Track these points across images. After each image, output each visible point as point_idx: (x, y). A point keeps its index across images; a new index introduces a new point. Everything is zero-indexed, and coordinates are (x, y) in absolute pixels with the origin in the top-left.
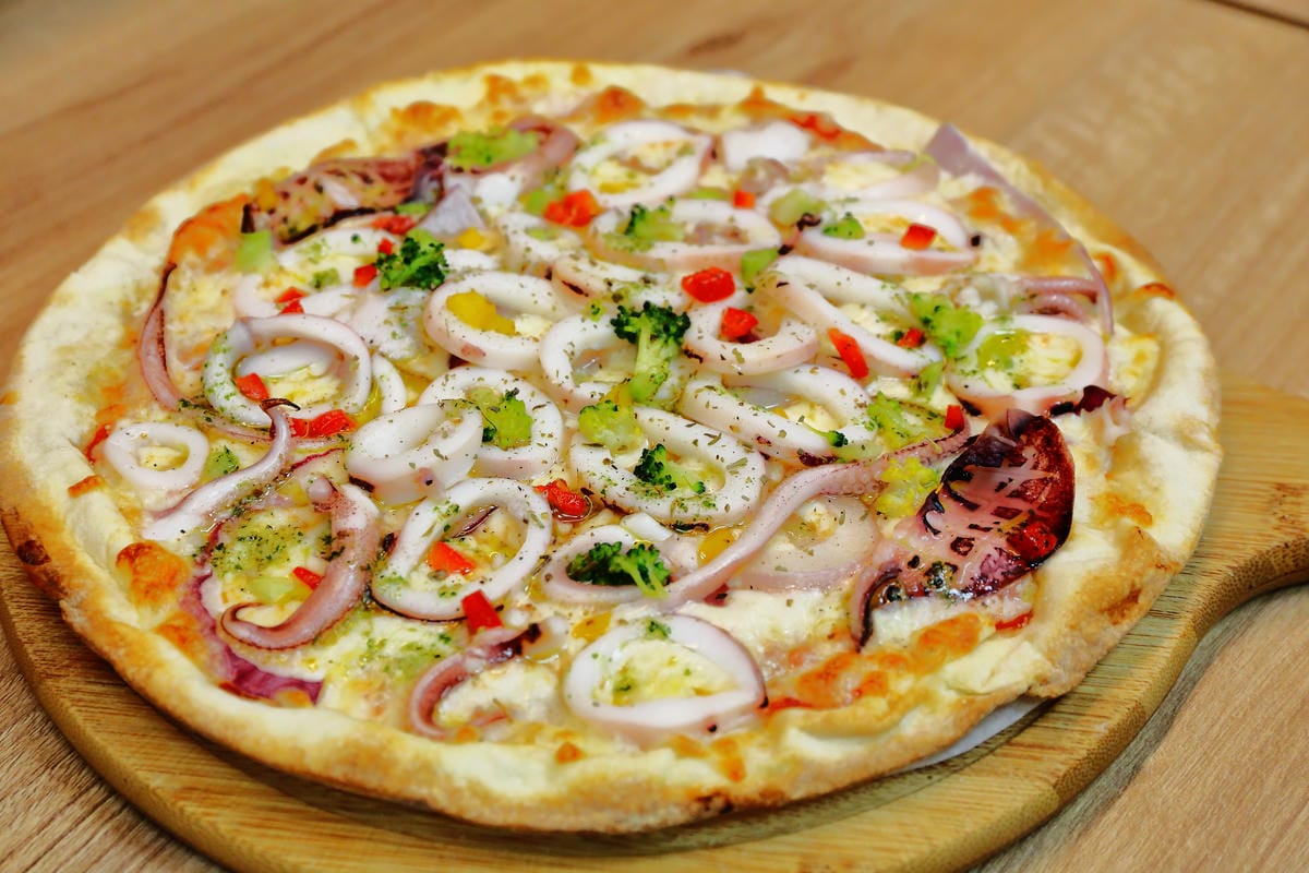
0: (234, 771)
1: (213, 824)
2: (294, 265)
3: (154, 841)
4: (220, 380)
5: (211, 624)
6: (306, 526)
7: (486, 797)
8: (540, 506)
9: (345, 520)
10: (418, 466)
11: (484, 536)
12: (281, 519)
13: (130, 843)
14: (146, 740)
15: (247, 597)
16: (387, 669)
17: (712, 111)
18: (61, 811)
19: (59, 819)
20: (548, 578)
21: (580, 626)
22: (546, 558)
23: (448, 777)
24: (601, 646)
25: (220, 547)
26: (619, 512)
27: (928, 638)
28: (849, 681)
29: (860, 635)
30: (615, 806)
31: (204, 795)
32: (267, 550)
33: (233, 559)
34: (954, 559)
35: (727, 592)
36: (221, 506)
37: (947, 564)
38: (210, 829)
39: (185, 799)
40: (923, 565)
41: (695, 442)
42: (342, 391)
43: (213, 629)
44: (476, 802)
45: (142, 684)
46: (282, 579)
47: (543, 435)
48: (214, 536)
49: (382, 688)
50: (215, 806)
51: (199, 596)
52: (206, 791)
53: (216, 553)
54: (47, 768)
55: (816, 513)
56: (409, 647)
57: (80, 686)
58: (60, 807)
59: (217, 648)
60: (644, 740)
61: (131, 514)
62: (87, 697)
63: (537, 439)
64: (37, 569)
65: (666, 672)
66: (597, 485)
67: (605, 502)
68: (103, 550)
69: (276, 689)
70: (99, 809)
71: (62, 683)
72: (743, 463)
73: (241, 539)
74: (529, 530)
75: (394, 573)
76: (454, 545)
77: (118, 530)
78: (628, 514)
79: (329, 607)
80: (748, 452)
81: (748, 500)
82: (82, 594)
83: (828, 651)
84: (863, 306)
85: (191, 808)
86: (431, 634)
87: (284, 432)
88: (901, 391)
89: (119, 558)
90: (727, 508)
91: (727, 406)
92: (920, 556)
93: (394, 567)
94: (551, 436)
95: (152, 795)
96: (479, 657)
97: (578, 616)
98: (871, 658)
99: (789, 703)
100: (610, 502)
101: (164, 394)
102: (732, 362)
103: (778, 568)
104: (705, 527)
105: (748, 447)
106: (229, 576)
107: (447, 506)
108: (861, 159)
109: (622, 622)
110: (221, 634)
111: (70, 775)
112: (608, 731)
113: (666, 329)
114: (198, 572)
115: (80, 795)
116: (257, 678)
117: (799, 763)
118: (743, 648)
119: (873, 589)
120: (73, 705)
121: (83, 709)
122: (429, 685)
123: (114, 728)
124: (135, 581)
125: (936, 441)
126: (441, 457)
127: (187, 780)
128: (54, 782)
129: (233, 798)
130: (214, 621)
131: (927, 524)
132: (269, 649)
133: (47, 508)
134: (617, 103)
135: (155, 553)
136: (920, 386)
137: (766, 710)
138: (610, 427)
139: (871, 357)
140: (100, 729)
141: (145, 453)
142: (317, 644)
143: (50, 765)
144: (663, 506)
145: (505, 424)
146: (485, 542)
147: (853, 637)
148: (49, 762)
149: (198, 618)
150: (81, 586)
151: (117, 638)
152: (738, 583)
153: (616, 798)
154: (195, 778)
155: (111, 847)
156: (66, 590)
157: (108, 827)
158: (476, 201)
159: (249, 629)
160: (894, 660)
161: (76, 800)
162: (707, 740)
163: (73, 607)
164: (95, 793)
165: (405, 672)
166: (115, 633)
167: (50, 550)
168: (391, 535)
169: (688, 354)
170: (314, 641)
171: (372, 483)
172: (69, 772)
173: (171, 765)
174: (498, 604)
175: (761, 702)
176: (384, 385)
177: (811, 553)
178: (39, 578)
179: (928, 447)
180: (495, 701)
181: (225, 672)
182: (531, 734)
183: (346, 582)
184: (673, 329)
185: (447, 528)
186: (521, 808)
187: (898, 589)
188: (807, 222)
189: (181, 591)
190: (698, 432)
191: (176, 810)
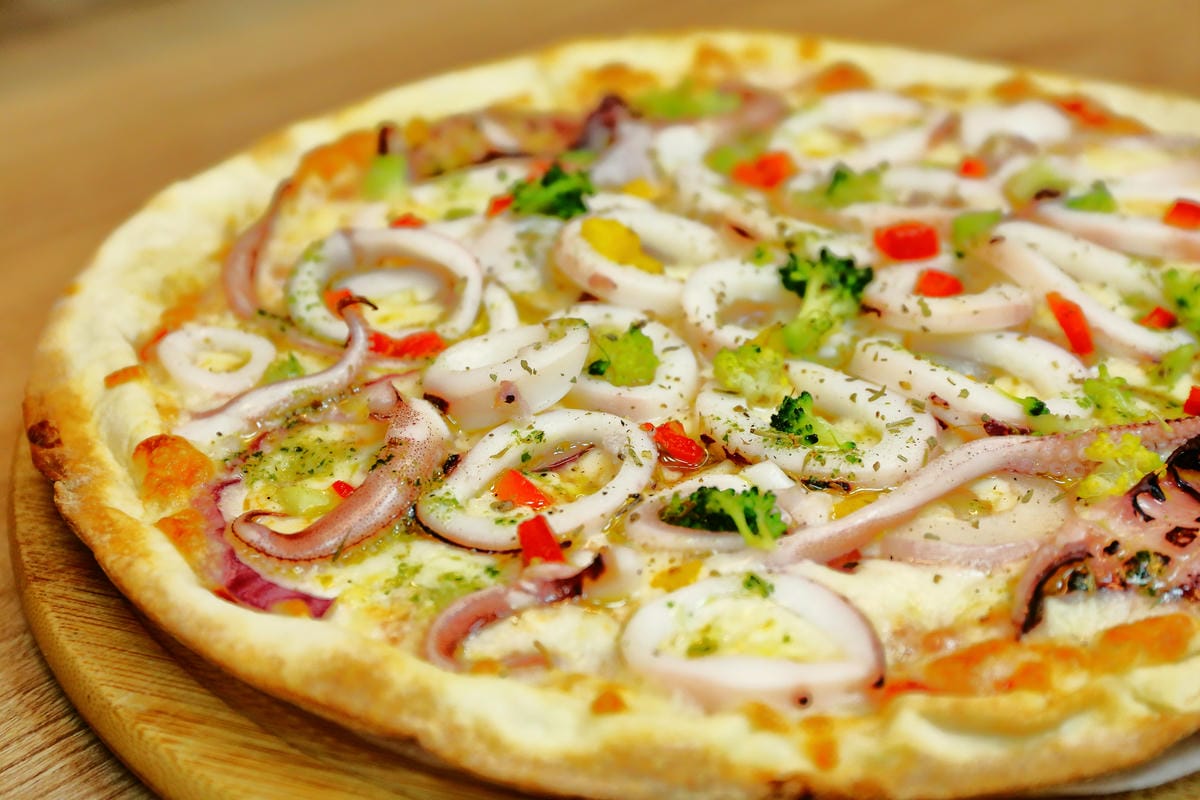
0: (213, 699)
1: (171, 752)
2: (427, 198)
3: (114, 783)
4: (304, 288)
5: (221, 526)
6: (362, 442)
7: (495, 744)
8: (644, 444)
9: (402, 429)
10: (500, 378)
11: (572, 475)
12: (335, 433)
13: (86, 781)
14: (123, 656)
15: (270, 507)
16: (415, 599)
17: (959, 94)
18: (19, 739)
19: (15, 745)
20: (634, 518)
21: (662, 575)
22: (637, 497)
23: (451, 712)
24: (682, 596)
25: (259, 454)
26: (739, 460)
27: (1115, 635)
28: (999, 668)
29: (1022, 619)
30: (656, 775)
31: (171, 720)
32: (310, 463)
33: (270, 468)
34: (1168, 549)
35: (859, 561)
36: (270, 414)
37: (1157, 554)
38: (168, 759)
39: (148, 721)
40: (1122, 553)
41: (853, 397)
42: (445, 317)
43: (222, 530)
44: (480, 747)
45: (120, 574)
46: (318, 492)
47: (668, 378)
48: (256, 444)
49: (405, 618)
50: (179, 733)
51: (218, 499)
52: (175, 716)
53: (252, 460)
54: (19, 691)
55: (994, 490)
56: (448, 576)
57: (67, 593)
58: (21, 734)
59: (218, 548)
60: (710, 703)
61: (167, 411)
62: (72, 605)
63: (660, 379)
64: (43, 452)
65: (759, 637)
66: (719, 430)
67: (726, 451)
68: (126, 443)
69: (275, 600)
70: (63, 741)
71: (48, 588)
72: (908, 422)
73: (284, 450)
74: (624, 467)
75: (448, 493)
76: (534, 480)
77: (146, 422)
78: (750, 464)
79: (359, 520)
80: (917, 412)
81: (905, 460)
82: (85, 479)
83: (977, 636)
84: (1103, 285)
85: (152, 732)
86: (476, 565)
87: (361, 344)
88: (1135, 376)
89: (138, 449)
90: (876, 466)
91: (901, 362)
92: (1122, 542)
93: (448, 487)
94: (677, 379)
95: (112, 715)
96: (527, 592)
97: (663, 564)
98: (1034, 648)
99: (912, 686)
100: (732, 452)
101: (243, 302)
102: (916, 315)
103: (928, 536)
104: (846, 487)
105: (918, 407)
106: (259, 485)
107: (529, 432)
108: (1132, 145)
109: (714, 574)
110: (228, 536)
111: (41, 704)
112: (665, 687)
113: (843, 280)
114: (225, 477)
115: (46, 725)
116: (256, 585)
117: (910, 756)
118: (865, 620)
119: (1051, 571)
120: (53, 611)
121: (64, 616)
122: (458, 614)
123: (91, 639)
124: (150, 475)
125: (1167, 421)
126: (529, 370)
127: (156, 702)
128: (21, 708)
129: (203, 728)
130: (225, 523)
131: (1137, 509)
132: (280, 559)
133: (77, 397)
134: (845, 79)
135: (177, 446)
136: (1161, 373)
137: (881, 692)
138: (750, 371)
139: (1099, 331)
140: (74, 637)
141: (204, 356)
142: (339, 560)
143: (24, 689)
144: (796, 457)
145: (623, 359)
146: (572, 481)
147: (1014, 623)
148: (23, 686)
149: (208, 518)
150: (84, 471)
151: (106, 523)
152: (875, 550)
153: (659, 763)
154: (166, 701)
155: (64, 782)
156: (69, 474)
157: (69, 760)
158: (652, 154)
159: (260, 533)
160: (1067, 655)
161: (40, 728)
162: (795, 715)
163: (70, 490)
164: (65, 724)
165: (435, 604)
166: (106, 517)
167: (65, 437)
168: (456, 457)
169: (866, 309)
170: (336, 556)
171: (446, 400)
172: (42, 698)
173: (144, 684)
174: (564, 538)
175: (875, 680)
176: (494, 315)
177: (976, 525)
178: (43, 459)
179: (1155, 429)
180: (537, 644)
181: (221, 575)
182: (569, 683)
183: (388, 497)
184: (851, 280)
185: (525, 457)
186: (537, 763)
187: (1085, 575)
188: (1047, 194)
189: (198, 488)
190: (859, 387)
191: (135, 734)
